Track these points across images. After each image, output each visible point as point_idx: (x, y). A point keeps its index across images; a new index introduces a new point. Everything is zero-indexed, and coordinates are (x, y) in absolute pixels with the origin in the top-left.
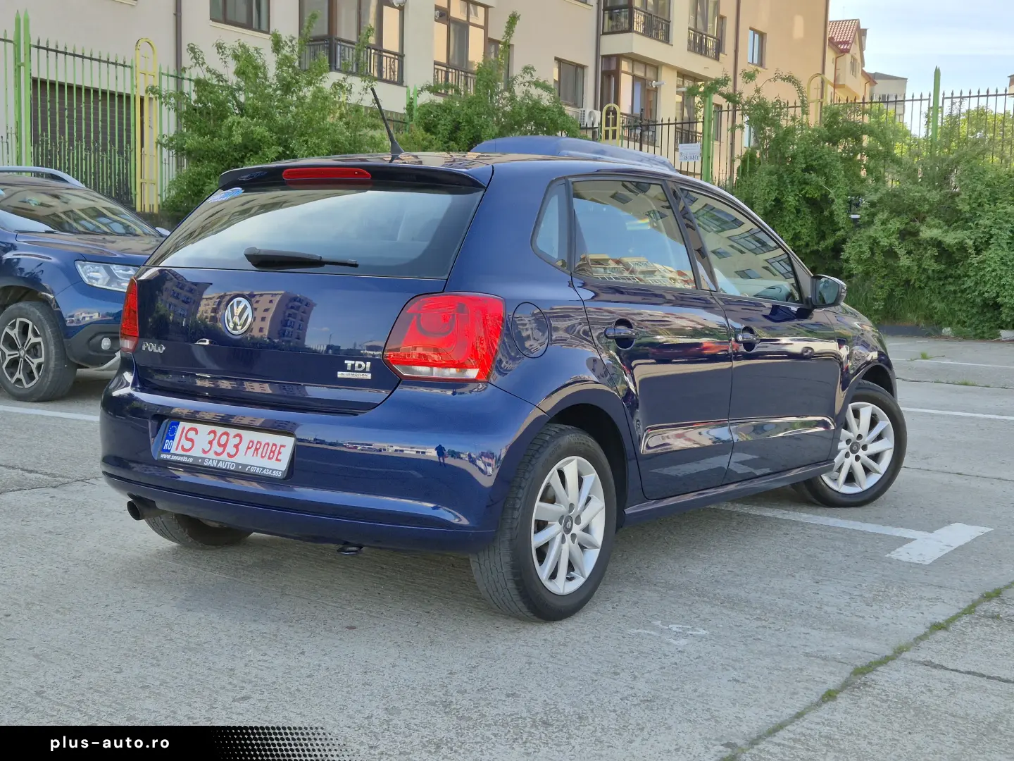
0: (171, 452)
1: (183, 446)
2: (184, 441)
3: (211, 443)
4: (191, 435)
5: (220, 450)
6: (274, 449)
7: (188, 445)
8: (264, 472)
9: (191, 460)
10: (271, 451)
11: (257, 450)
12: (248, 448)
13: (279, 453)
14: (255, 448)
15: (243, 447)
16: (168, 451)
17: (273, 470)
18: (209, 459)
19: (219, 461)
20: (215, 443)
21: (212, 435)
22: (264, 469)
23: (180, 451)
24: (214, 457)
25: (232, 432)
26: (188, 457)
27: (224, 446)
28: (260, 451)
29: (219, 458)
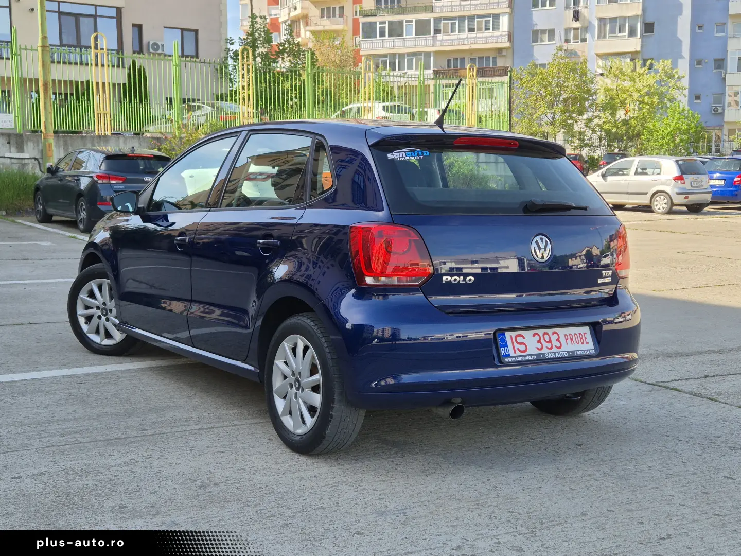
0: (511, 355)
1: (518, 349)
2: (517, 346)
3: (539, 341)
4: (520, 339)
5: (549, 345)
6: (581, 337)
7: (522, 348)
8: (585, 353)
9: (534, 357)
10: (581, 339)
11: (572, 339)
12: (567, 340)
13: (586, 338)
14: (569, 338)
15: (562, 339)
16: (508, 356)
17: (589, 350)
18: (548, 353)
19: (555, 353)
20: (542, 341)
21: (537, 336)
22: (584, 350)
23: (518, 353)
24: (549, 351)
25: (550, 331)
26: (531, 355)
27: (550, 341)
28: (574, 339)
29: (551, 351)
